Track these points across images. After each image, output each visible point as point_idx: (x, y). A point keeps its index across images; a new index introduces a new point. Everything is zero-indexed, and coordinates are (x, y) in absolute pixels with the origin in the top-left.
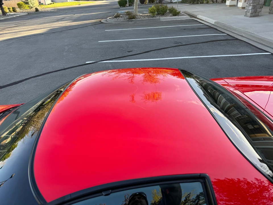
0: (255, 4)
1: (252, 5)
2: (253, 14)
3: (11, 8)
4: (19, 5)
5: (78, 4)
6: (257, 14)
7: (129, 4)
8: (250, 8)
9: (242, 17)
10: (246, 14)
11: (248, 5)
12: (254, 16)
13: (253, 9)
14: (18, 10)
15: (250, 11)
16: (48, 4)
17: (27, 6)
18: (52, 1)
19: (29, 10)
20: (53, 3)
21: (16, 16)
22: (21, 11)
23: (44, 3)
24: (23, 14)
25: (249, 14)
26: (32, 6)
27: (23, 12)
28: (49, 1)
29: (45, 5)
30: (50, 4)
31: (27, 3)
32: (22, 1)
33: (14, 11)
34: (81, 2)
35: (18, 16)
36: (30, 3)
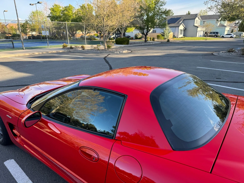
4: (158, 37)
5: (206, 39)
14: (156, 39)
18: (184, 36)
19: (163, 40)
26: (166, 37)
27: (158, 41)
28: (182, 36)
29: (177, 38)
30: (182, 37)
31: (163, 35)
32: (161, 34)
33: (153, 40)
34: (208, 38)
35: (154, 43)
36: (165, 36)
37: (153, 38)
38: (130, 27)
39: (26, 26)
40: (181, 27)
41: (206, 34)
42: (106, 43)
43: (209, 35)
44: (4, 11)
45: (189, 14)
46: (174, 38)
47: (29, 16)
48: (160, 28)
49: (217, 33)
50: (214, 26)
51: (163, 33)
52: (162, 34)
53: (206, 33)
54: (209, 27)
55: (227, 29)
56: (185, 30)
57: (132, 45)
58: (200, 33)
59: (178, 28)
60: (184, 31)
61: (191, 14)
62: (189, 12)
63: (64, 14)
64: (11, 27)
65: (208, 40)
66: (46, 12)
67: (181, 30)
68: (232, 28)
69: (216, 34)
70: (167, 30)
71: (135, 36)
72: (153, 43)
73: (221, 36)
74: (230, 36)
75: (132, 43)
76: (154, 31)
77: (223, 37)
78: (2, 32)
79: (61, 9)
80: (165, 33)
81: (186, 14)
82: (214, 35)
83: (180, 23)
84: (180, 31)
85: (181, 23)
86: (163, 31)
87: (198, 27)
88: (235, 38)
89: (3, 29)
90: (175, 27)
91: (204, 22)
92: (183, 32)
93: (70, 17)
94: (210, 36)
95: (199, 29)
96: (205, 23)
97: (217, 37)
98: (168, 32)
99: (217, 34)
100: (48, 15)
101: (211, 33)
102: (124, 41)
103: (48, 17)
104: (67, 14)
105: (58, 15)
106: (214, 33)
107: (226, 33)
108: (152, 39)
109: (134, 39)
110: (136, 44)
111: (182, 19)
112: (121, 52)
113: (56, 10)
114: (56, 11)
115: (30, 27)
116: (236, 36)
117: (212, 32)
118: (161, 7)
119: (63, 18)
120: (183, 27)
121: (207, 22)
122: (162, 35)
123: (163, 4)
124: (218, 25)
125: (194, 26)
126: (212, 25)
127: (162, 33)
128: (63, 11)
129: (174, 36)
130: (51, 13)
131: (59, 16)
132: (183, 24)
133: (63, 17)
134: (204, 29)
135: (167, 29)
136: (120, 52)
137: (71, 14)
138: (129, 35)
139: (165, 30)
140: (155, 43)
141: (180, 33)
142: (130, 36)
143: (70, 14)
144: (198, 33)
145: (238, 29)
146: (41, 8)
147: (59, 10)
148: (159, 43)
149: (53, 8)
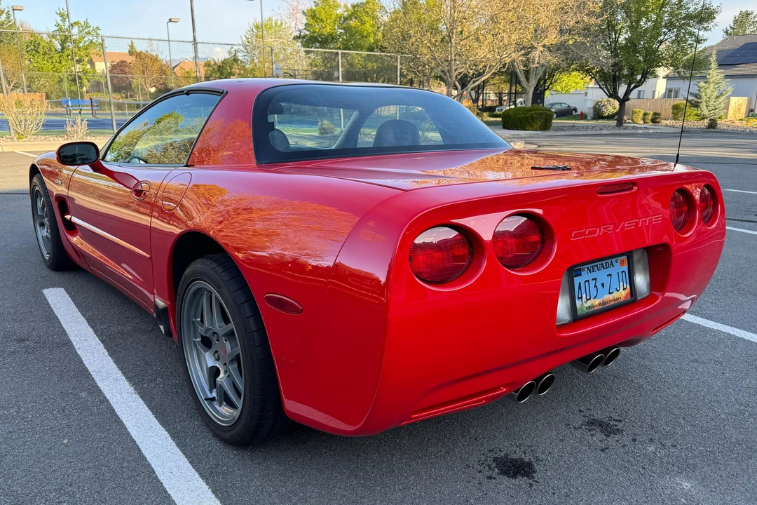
3: (651, 114)
4: (677, 110)
26: (706, 112)
27: (674, 126)
31: (696, 105)
32: (687, 99)
33: (654, 121)
35: (651, 131)
36: (703, 106)
37: (655, 114)
38: (567, 70)
39: (231, 68)
44: (170, 20)
46: (751, 121)
47: (244, 39)
51: (696, 96)
52: (691, 98)
63: (347, 29)
64: (187, 73)
66: (293, 24)
70: (712, 86)
71: (594, 107)
72: (646, 131)
75: (564, 127)
76: (670, 91)
78: (160, 87)
79: (340, 11)
80: (703, 94)
86: (697, 88)
89: (164, 76)
93: (366, 37)
98: (716, 93)
100: (298, 34)
102: (533, 118)
103: (296, 38)
104: (355, 28)
105: (327, 31)
108: (650, 117)
109: (589, 118)
110: (579, 130)
113: (323, 16)
114: (322, 20)
115: (242, 72)
119: (342, 44)
122: (690, 102)
127: (691, 94)
128: (346, 19)
129: (752, 111)
130: (306, 24)
131: (331, 35)
133: (343, 39)
135: (711, 80)
137: (371, 29)
138: (573, 105)
139: (703, 84)
140: (658, 131)
142: (575, 110)
143: (368, 27)
146: (281, 9)
147: (333, 17)
148: (673, 130)
149: (314, 8)
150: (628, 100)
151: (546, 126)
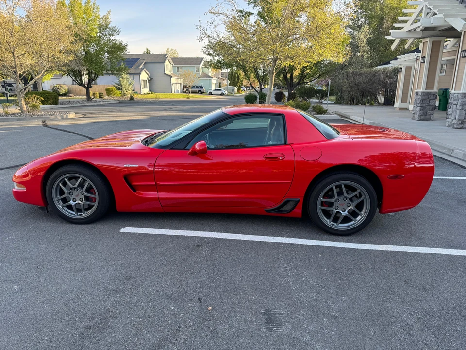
0: (424, 105)
1: (419, 105)
2: (422, 117)
3: (98, 93)
4: (108, 91)
5: (187, 97)
6: (427, 117)
7: (259, 101)
8: (418, 109)
9: (410, 120)
10: (414, 117)
11: (415, 106)
12: (423, 120)
13: (422, 110)
14: (106, 97)
15: (418, 113)
16: (145, 94)
17: (119, 92)
18: (150, 91)
19: (121, 98)
20: (152, 93)
21: (104, 103)
22: (110, 97)
23: (139, 92)
24: (113, 102)
25: (417, 117)
26: (125, 92)
27: (112, 100)
28: (146, 91)
29: (140, 94)
30: (148, 94)
31: (120, 89)
32: (114, 86)
33: (100, 97)
34: (191, 95)
35: (106, 103)
36: (124, 89)
37: (100, 94)
40: (144, 76)
41: (185, 89)
42: (23, 100)
43: (191, 90)
45: (148, 53)
48: (115, 74)
49: (202, 87)
50: (195, 76)
51: (119, 84)
52: (116, 85)
53: (185, 87)
54: (189, 78)
55: (214, 81)
56: (151, 80)
57: (67, 106)
58: (175, 87)
59: (138, 76)
60: (149, 82)
61: (151, 53)
62: (147, 49)
65: (191, 99)
67: (144, 80)
68: (220, 81)
69: (200, 90)
70: (125, 79)
71: (53, 89)
73: (208, 93)
74: (220, 92)
75: (64, 102)
77: (210, 94)
80: (122, 84)
81: (143, 53)
82: (197, 90)
83: (140, 67)
84: (142, 82)
85: (142, 69)
86: (118, 81)
87: (171, 77)
88: (227, 95)
90: (134, 75)
91: (178, 68)
92: (148, 84)
94: (193, 92)
95: (173, 80)
96: (181, 70)
97: (202, 93)
98: (128, 83)
99: (202, 90)
101: (193, 87)
106: (197, 87)
107: (213, 88)
108: (97, 95)
110: (73, 104)
111: (141, 61)
112: (65, 116)
116: (228, 92)
117: (194, 85)
118: (112, 38)
120: (147, 76)
121: (184, 69)
122: (116, 87)
123: (115, 34)
124: (200, 75)
125: (164, 74)
126: (193, 75)
127: (116, 83)
129: (134, 90)
132: (145, 69)
134: (181, 81)
135: (124, 77)
136: (62, 116)
139: (121, 79)
141: (143, 85)
144: (173, 86)
145: (229, 82)
148: (115, 102)
150: (91, 87)
151: (56, 102)
